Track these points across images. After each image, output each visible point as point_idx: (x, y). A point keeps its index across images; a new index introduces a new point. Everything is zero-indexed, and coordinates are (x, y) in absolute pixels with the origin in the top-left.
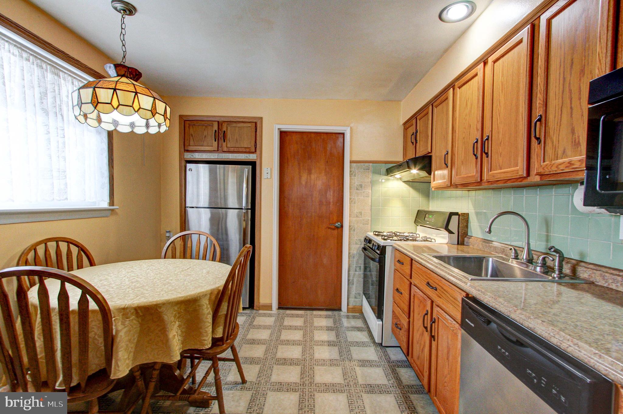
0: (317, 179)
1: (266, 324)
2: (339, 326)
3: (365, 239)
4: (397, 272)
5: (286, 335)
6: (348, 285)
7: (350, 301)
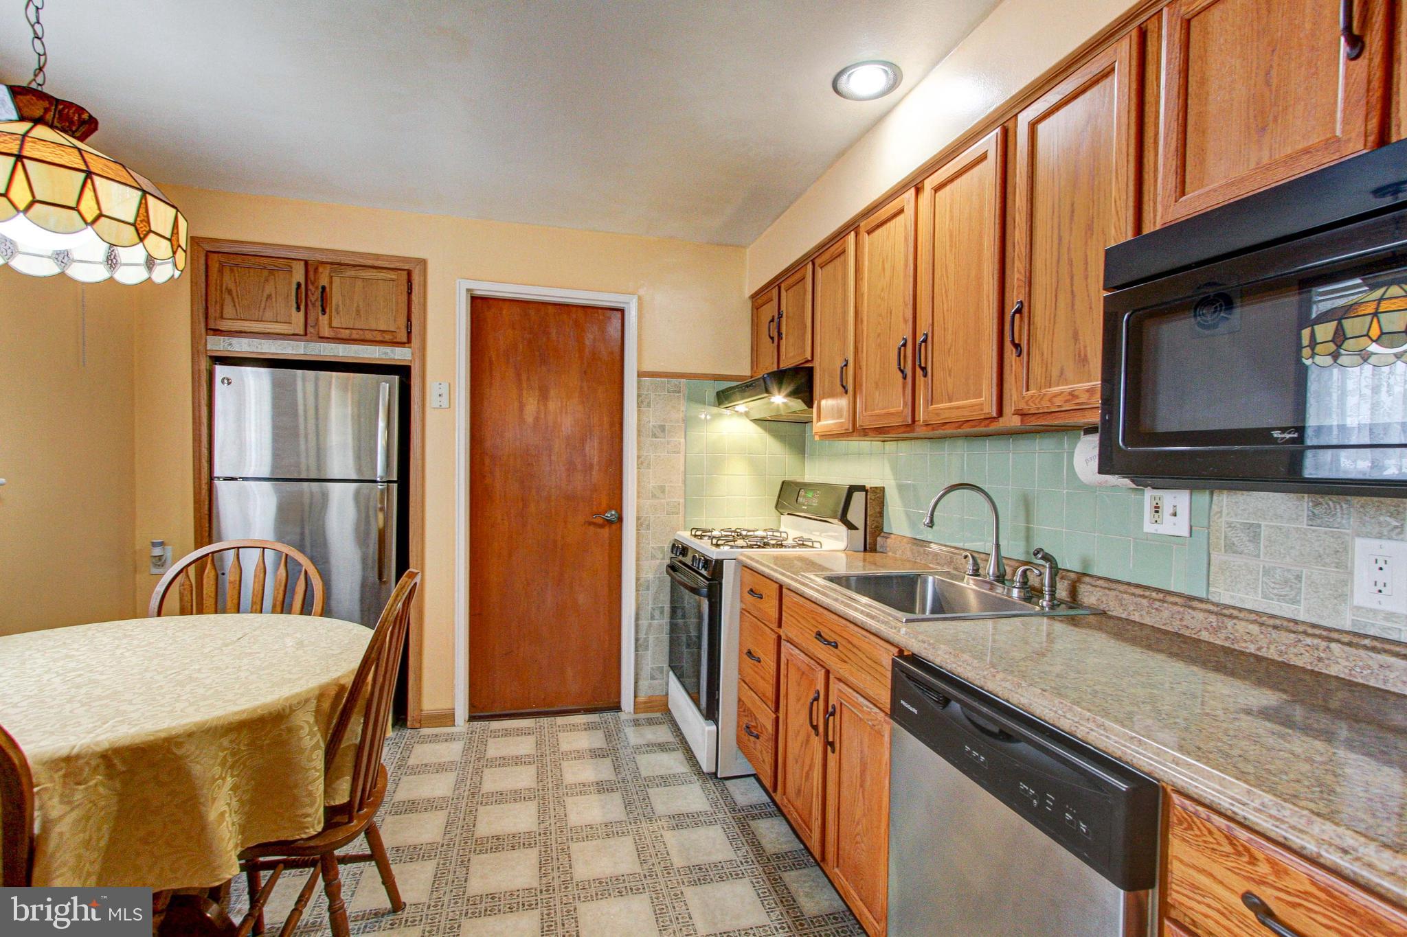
0: (561, 412)
1: (443, 760)
2: (619, 746)
3: (674, 545)
4: (747, 614)
5: (493, 781)
6: (636, 650)
7: (640, 687)
